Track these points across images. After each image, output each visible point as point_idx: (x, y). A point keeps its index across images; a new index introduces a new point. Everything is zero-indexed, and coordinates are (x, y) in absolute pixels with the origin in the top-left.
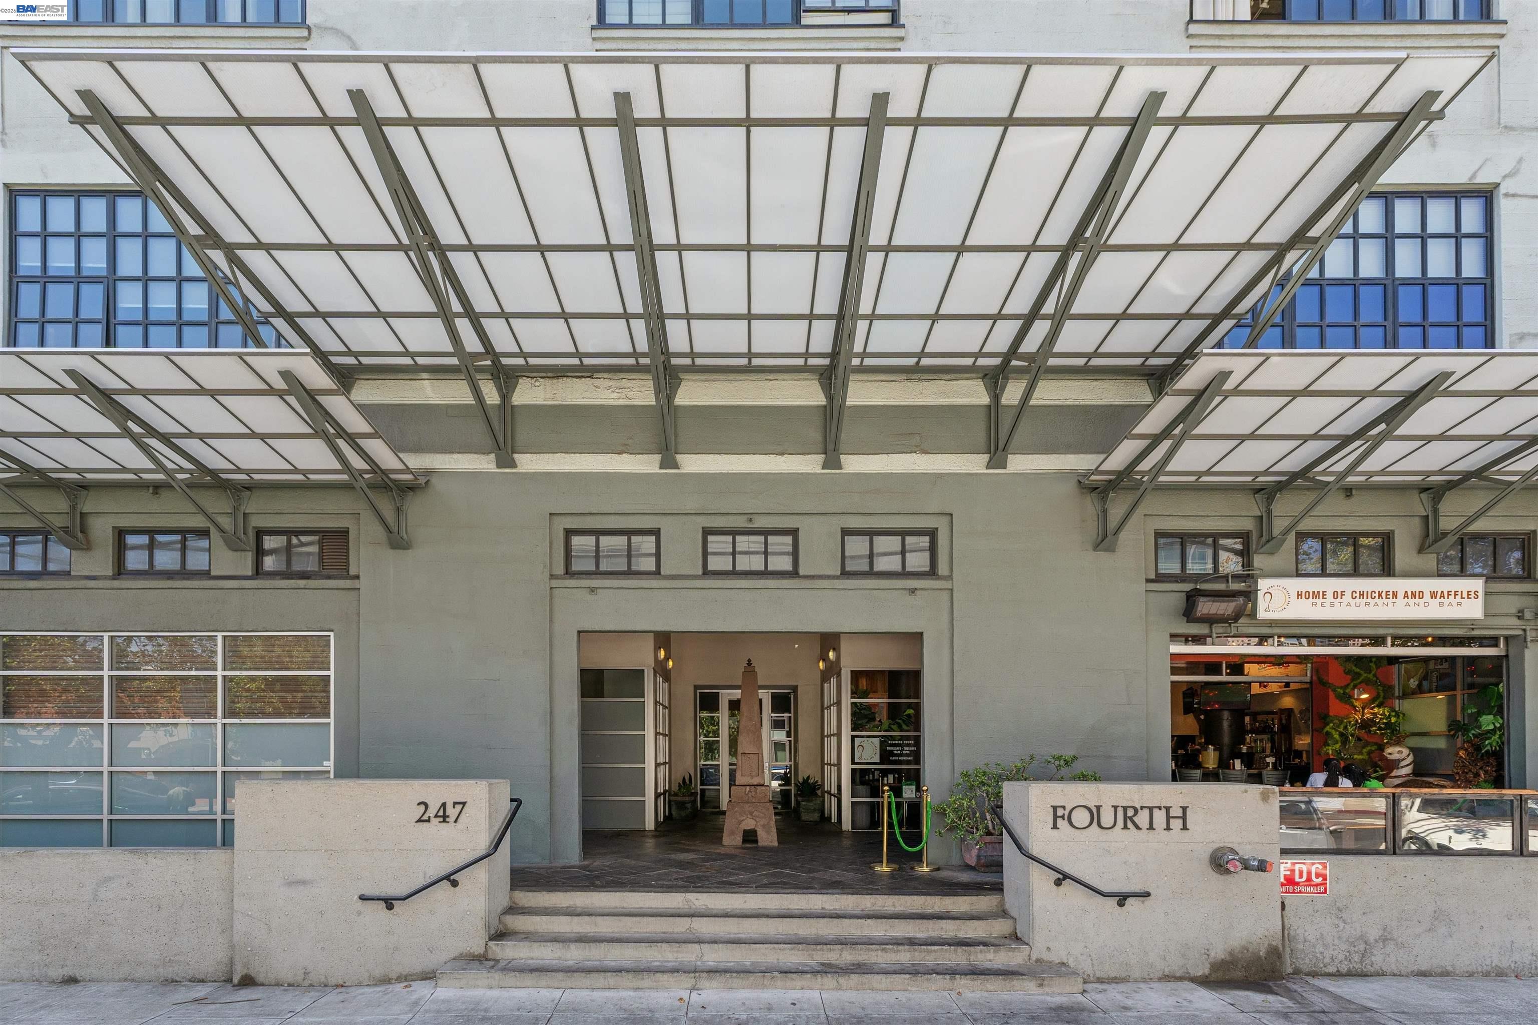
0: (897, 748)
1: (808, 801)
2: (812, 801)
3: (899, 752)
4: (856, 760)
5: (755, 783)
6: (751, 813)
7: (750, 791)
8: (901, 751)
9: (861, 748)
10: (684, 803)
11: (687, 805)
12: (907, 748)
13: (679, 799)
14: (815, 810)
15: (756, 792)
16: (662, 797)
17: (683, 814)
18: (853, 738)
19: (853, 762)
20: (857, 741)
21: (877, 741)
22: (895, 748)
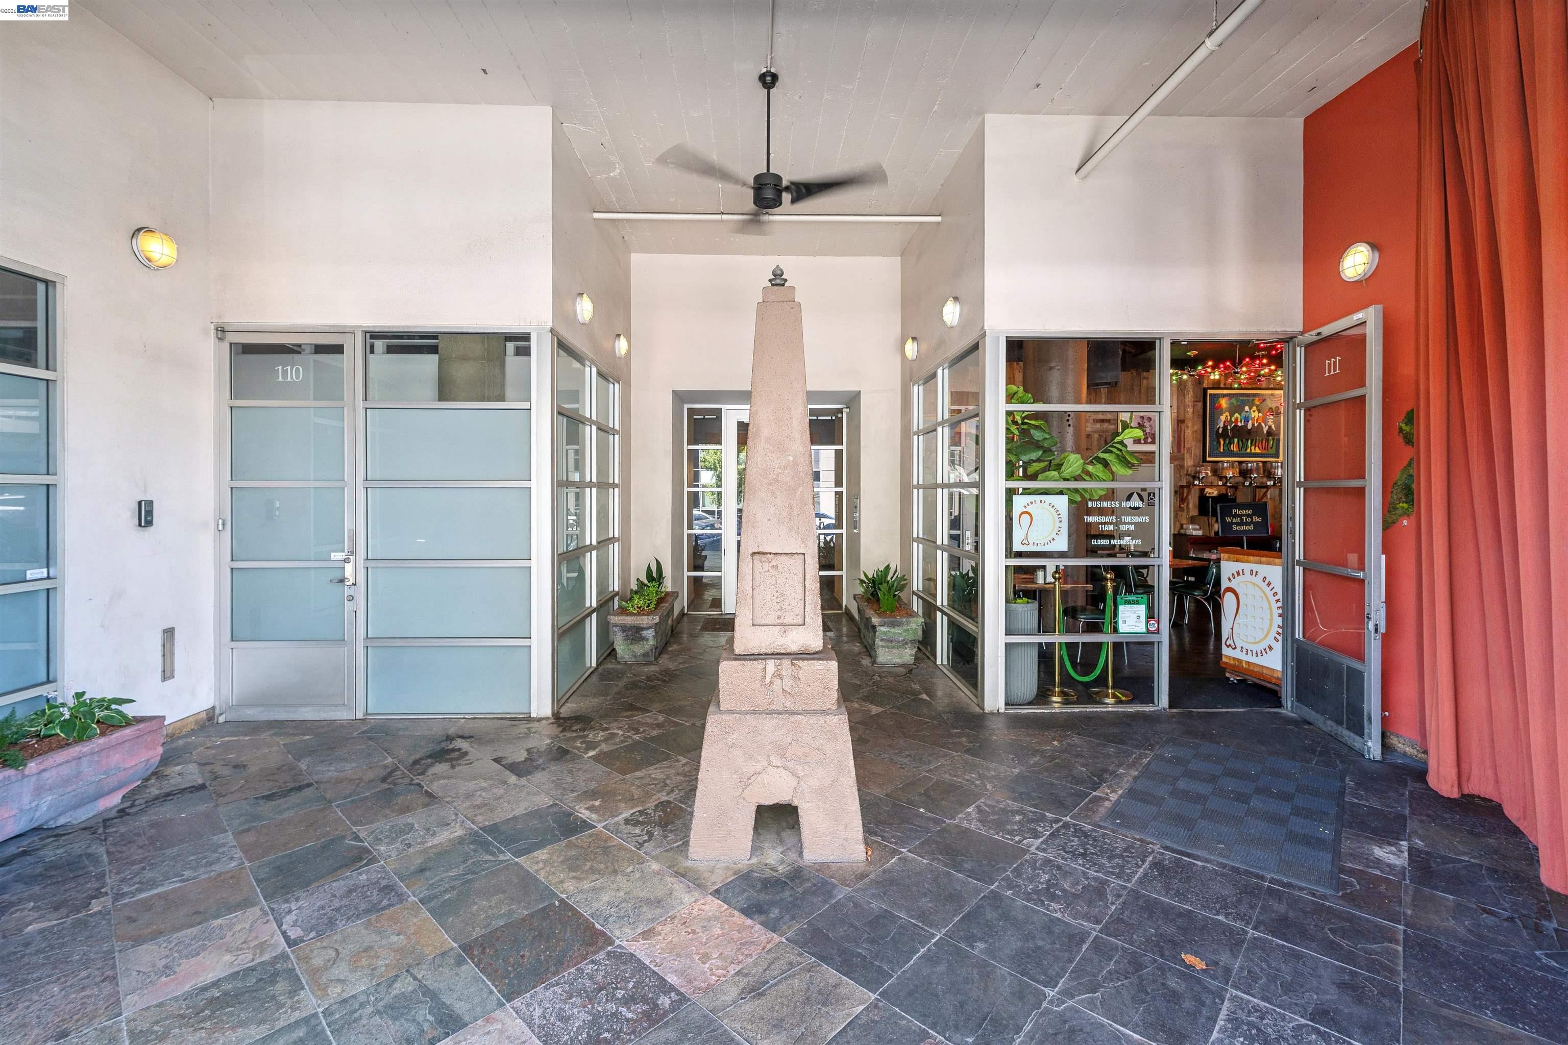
0: (1107, 519)
1: (893, 625)
2: (899, 624)
3: (1111, 528)
4: (1017, 547)
5: (794, 648)
6: (782, 751)
7: (778, 675)
8: (1116, 524)
9: (1026, 518)
10: (638, 629)
11: (644, 633)
12: (1128, 519)
13: (629, 620)
14: (905, 643)
15: (796, 679)
16: (594, 616)
17: (639, 649)
18: (1010, 493)
19: (1010, 553)
20: (1019, 502)
21: (1062, 502)
22: (1103, 519)
